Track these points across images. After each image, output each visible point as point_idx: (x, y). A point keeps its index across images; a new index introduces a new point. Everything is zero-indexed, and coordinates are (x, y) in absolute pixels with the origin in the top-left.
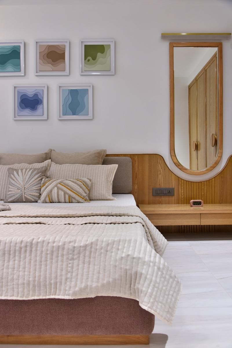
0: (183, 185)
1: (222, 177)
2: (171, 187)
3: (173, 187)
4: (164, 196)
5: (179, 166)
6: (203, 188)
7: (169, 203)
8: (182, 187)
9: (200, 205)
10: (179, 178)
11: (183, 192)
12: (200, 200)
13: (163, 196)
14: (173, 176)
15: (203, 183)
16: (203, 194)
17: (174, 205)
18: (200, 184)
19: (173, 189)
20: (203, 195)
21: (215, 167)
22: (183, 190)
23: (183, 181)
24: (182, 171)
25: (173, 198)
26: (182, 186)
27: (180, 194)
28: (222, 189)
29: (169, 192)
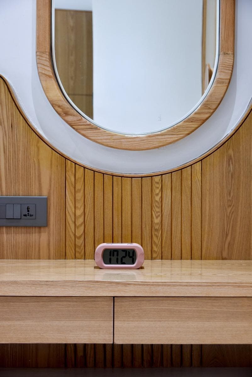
0: (79, 186)
1: (230, 158)
2: (35, 193)
3: (45, 194)
4: (10, 227)
5: (67, 114)
6: (158, 198)
7: (27, 256)
8: (79, 195)
9: (133, 263)
10: (66, 158)
11: (79, 212)
12: (135, 245)
13: (7, 227)
14: (45, 151)
15: (157, 179)
16: (157, 221)
17: (44, 263)
18: (147, 181)
19: (46, 201)
20: (157, 227)
21: (204, 121)
22: (80, 205)
23: (80, 171)
24: (79, 133)
25: (44, 236)
26: (79, 190)
27: (70, 220)
28: (230, 206)
29: (28, 214)
